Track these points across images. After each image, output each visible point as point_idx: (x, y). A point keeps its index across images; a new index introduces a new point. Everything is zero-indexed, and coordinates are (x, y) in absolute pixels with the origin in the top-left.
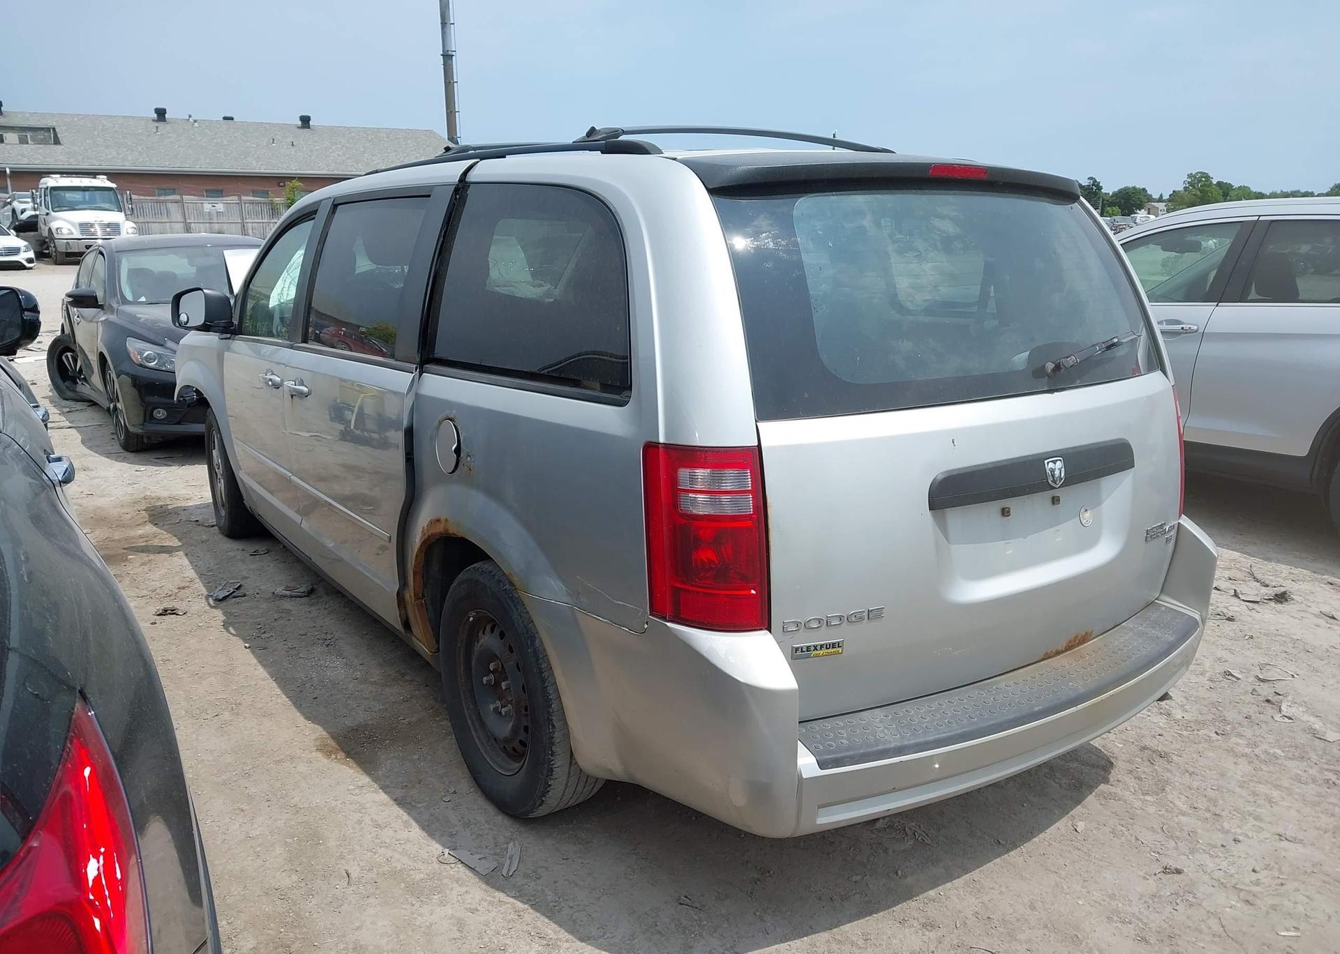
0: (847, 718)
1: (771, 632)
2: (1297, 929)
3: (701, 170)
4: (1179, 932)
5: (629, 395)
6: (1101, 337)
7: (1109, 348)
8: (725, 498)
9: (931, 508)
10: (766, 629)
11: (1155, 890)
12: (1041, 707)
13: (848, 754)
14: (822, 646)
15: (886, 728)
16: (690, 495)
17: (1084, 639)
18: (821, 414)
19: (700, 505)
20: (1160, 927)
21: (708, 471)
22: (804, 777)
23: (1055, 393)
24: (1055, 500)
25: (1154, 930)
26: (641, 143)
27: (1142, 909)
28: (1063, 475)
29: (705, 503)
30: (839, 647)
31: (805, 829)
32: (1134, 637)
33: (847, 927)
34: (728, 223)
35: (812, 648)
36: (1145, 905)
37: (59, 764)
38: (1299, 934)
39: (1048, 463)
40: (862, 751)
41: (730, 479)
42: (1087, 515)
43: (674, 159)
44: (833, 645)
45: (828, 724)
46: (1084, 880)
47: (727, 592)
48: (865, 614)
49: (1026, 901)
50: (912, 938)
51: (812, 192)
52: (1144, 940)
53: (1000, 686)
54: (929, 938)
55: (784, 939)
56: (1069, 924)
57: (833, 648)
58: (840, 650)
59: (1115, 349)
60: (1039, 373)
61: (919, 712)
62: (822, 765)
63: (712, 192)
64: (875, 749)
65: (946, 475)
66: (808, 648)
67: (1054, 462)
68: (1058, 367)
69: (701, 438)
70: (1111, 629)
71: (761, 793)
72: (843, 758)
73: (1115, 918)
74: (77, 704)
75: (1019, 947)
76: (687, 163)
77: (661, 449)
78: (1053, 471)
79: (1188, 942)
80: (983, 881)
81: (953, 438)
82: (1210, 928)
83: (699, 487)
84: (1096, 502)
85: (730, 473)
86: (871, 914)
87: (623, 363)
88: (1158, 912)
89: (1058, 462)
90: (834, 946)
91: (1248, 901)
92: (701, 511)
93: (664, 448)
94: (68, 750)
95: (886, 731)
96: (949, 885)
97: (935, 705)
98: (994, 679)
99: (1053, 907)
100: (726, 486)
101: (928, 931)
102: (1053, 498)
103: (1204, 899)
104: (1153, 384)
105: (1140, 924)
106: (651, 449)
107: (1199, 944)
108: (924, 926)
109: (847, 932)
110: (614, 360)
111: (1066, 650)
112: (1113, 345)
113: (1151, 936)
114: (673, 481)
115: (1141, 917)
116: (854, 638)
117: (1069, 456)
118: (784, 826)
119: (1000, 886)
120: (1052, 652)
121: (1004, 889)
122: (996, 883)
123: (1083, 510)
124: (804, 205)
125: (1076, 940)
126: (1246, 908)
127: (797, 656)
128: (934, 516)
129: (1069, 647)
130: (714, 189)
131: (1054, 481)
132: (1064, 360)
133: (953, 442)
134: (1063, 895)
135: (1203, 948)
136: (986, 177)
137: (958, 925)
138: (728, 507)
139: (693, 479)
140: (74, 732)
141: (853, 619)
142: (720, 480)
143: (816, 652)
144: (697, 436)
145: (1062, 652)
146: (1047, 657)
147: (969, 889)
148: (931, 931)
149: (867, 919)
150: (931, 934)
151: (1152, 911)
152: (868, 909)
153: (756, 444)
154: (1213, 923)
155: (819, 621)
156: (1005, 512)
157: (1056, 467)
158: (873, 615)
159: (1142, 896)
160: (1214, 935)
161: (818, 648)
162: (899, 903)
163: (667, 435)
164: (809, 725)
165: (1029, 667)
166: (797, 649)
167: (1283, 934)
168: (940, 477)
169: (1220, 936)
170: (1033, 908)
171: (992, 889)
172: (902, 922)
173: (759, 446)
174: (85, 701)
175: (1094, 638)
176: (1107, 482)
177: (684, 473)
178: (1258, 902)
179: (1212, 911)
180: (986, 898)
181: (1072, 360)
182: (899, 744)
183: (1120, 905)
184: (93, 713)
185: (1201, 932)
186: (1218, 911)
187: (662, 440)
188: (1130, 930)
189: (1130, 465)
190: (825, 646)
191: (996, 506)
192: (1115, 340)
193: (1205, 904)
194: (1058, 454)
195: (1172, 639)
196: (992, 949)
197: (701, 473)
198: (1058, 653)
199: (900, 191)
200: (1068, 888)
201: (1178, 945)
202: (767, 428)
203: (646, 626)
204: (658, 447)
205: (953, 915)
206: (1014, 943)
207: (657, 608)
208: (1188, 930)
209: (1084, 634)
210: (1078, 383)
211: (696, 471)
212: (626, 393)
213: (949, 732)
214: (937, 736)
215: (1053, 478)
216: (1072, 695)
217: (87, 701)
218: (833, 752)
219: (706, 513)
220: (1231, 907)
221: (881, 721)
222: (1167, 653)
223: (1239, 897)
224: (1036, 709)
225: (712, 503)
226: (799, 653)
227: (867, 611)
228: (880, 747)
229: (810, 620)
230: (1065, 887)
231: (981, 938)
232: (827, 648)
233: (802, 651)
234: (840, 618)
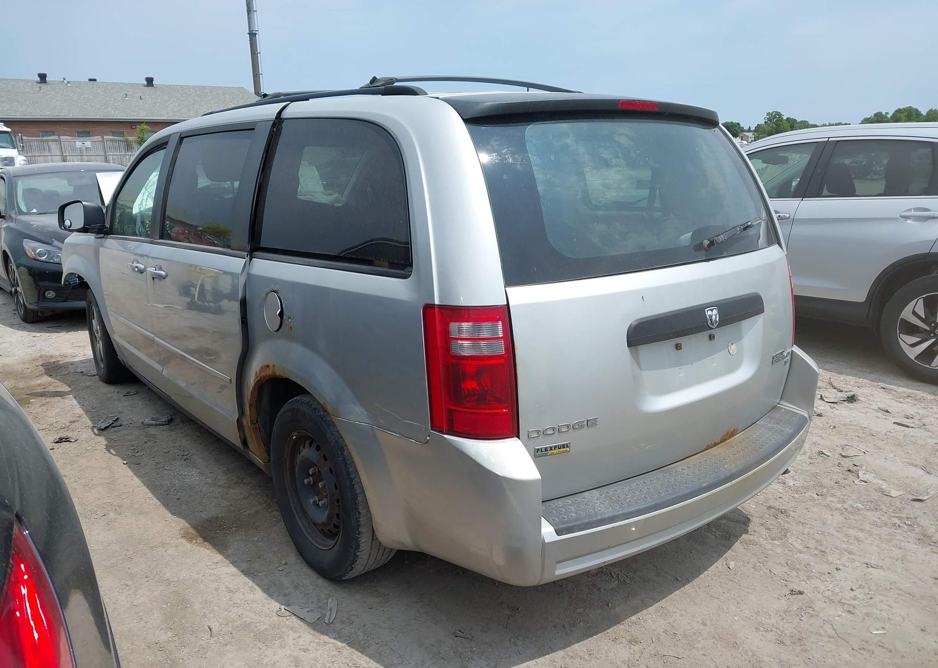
0: (574, 498)
1: (519, 439)
2: (883, 628)
3: (458, 106)
4: (805, 636)
5: (410, 270)
6: (737, 221)
7: (745, 229)
8: (482, 343)
9: (629, 345)
10: (517, 437)
11: (786, 607)
12: (707, 484)
13: (576, 523)
14: (555, 447)
15: (601, 503)
16: (459, 342)
17: (732, 434)
18: (550, 280)
19: (465, 348)
20: (791, 633)
21: (471, 324)
22: (546, 542)
23: (710, 262)
24: (711, 337)
25: (788, 635)
26: (414, 89)
27: (779, 621)
28: (717, 319)
29: (469, 348)
30: (567, 447)
31: (547, 578)
32: (766, 431)
33: (576, 646)
34: (479, 143)
35: (549, 449)
36: (781, 618)
37: (5, 579)
38: (885, 632)
39: (707, 311)
40: (586, 521)
41: (486, 329)
42: (733, 347)
43: (438, 98)
44: (563, 446)
45: (560, 503)
46: (738, 603)
47: (486, 411)
48: (585, 423)
49: (699, 620)
50: (623, 652)
51: (537, 121)
52: (782, 642)
53: (678, 470)
54: (634, 651)
55: (533, 658)
56: (730, 635)
57: (563, 448)
58: (568, 449)
59: (748, 230)
60: (699, 247)
61: (622, 490)
62: (559, 532)
63: (467, 121)
64: (595, 519)
65: (639, 322)
66: (546, 449)
67: (712, 310)
68: (712, 243)
69: (466, 299)
70: (750, 426)
71: (515, 554)
72: (574, 526)
73: (761, 628)
74: (15, 526)
75: (697, 653)
76: (448, 101)
77: (436, 309)
78: (711, 316)
79: (812, 642)
80: (668, 608)
81: (642, 295)
82: (826, 632)
83: (464, 336)
84: (739, 338)
85: (486, 325)
86: (592, 636)
87: (406, 247)
88: (789, 622)
89: (714, 310)
90: (568, 661)
91: (849, 611)
92: (466, 353)
93: (439, 308)
94: (11, 566)
95: (602, 505)
96: (645, 612)
97: (634, 485)
98: (674, 465)
99: (718, 623)
100: (484, 335)
101: (633, 645)
102: (710, 336)
103: (820, 611)
104: (773, 254)
105: (778, 631)
106: (429, 309)
107: (820, 644)
108: (630, 642)
109: (576, 649)
110: (399, 245)
111: (721, 442)
112: (748, 227)
113: (787, 640)
114: (446, 332)
115: (779, 627)
116: (578, 440)
117: (721, 306)
118: (532, 578)
119: (681, 610)
120: (711, 444)
121: (683, 612)
122: (678, 609)
123: (730, 344)
124: (533, 131)
125: (735, 645)
126: (850, 615)
127: (538, 455)
128: (631, 352)
129: (722, 441)
130: (466, 119)
131: (712, 324)
132: (716, 238)
133: (643, 298)
134: (725, 614)
135: (823, 646)
136: (657, 110)
137: (654, 640)
138: (485, 349)
139: (460, 331)
140: (14, 550)
141: (577, 426)
142: (479, 330)
143: (551, 452)
144: (462, 298)
145: (719, 444)
146: (709, 447)
147: (659, 614)
148: (635, 645)
149: (590, 639)
150: (635, 647)
151: (785, 622)
152: (590, 631)
153: (506, 303)
154: (828, 627)
155: (553, 429)
156: (678, 347)
157: (713, 314)
158: (590, 423)
159: (777, 611)
160: (829, 636)
161: (553, 448)
162: (611, 627)
163: (440, 301)
164: (547, 504)
165: (696, 456)
166: (538, 450)
167: (875, 633)
168: (635, 324)
169: (833, 637)
170: (704, 624)
171: (675, 612)
172: (615, 640)
173: (508, 304)
174: (20, 522)
175: (740, 432)
176: (745, 323)
177: (454, 326)
178: (857, 611)
179: (826, 619)
180: (671, 620)
181: (721, 238)
182: (611, 515)
183: (763, 619)
184: (27, 532)
185: (820, 635)
186: (830, 619)
187: (437, 302)
188: (771, 636)
189: (760, 311)
190: (557, 447)
191: (671, 343)
192: (749, 223)
193: (821, 615)
194: (714, 304)
195: (791, 431)
196: (679, 656)
197: (465, 325)
198: (716, 444)
199: (598, 120)
200: (727, 608)
201: (805, 645)
202: (511, 291)
203: (428, 438)
204: (434, 308)
205: (649, 633)
206: (694, 650)
207: (436, 425)
208: (811, 634)
209: (733, 430)
210: (725, 254)
211: (462, 324)
212: (409, 269)
213: (645, 504)
214: (637, 508)
215: (712, 322)
216: (728, 474)
217: (22, 523)
218: (564, 523)
219: (470, 355)
220: (839, 616)
221: (597, 499)
222: (788, 441)
223: (843, 609)
224: (704, 485)
225: (473, 347)
226: (540, 452)
227: (586, 421)
228: (599, 518)
229: (546, 429)
230: (725, 608)
231: (671, 648)
232: (559, 448)
233: (542, 451)
234: (568, 426)
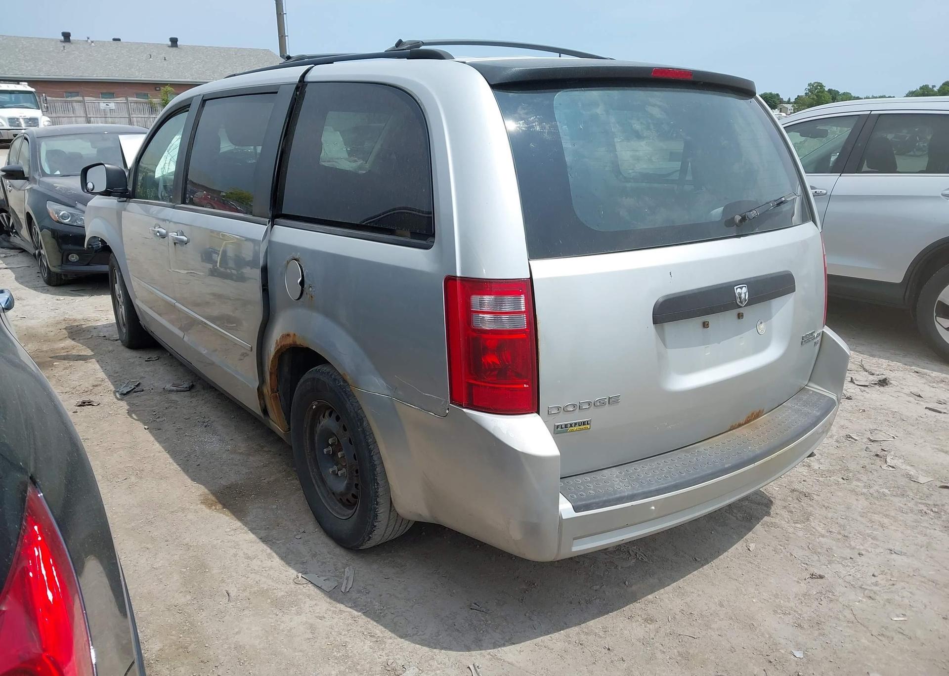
0: (593, 475)
1: (539, 414)
2: (904, 615)
3: (485, 70)
4: (824, 621)
5: (432, 240)
6: (771, 196)
7: (778, 205)
8: (505, 317)
9: (655, 322)
10: (536, 412)
11: (806, 591)
12: (730, 465)
13: (594, 501)
14: (575, 424)
15: (621, 481)
16: (480, 315)
17: (757, 415)
18: (576, 254)
19: (487, 322)
20: (810, 617)
21: (493, 297)
22: (564, 518)
23: (742, 238)
24: (740, 316)
25: (806, 619)
26: (439, 51)
27: (797, 604)
28: (747, 297)
29: (490, 322)
30: (588, 424)
31: (564, 554)
32: (793, 413)
33: (591, 623)
34: (506, 110)
35: (569, 426)
36: (799, 601)
37: (18, 541)
38: (906, 619)
39: (737, 289)
40: (604, 499)
41: (508, 303)
42: (762, 326)
43: (464, 63)
44: (584, 423)
45: (579, 480)
46: (757, 585)
47: (507, 386)
48: (607, 400)
49: (716, 600)
50: (638, 630)
51: (568, 88)
52: (800, 626)
53: (700, 450)
54: (650, 629)
55: (547, 633)
56: (747, 616)
57: (583, 425)
58: (588, 426)
59: (782, 206)
60: (730, 223)
61: (643, 469)
62: (576, 509)
63: (493, 87)
64: (614, 497)
65: (665, 298)
66: (566, 426)
67: (741, 288)
68: (744, 219)
69: (489, 271)
70: (776, 407)
71: (533, 530)
72: (593, 503)
73: (779, 611)
74: (29, 488)
75: (713, 633)
76: (475, 66)
77: (458, 281)
78: (740, 294)
79: (830, 627)
80: (686, 587)
81: (670, 271)
82: (845, 617)
83: (485, 309)
84: (768, 317)
85: (509, 299)
86: (607, 613)
87: (428, 217)
88: (808, 606)
89: (744, 288)
90: (583, 637)
91: (870, 597)
92: (487, 327)
93: (461, 280)
94: (24, 527)
95: (621, 484)
96: (662, 591)
97: (654, 465)
98: (696, 445)
99: (735, 605)
100: (505, 308)
101: (649, 623)
102: (739, 314)
103: (840, 596)
104: (807, 232)
105: (797, 615)
106: (450, 281)
107: (838, 628)
108: (646, 620)
109: (592, 626)
110: (421, 214)
111: (746, 423)
112: (782, 202)
113: (804, 623)
114: (467, 305)
115: (797, 610)
116: (598, 418)
117: (751, 284)
118: (549, 553)
119: (698, 590)
120: (736, 425)
121: (700, 593)
122: (695, 589)
123: (759, 323)
124: (562, 98)
125: (752, 627)
126: (870, 601)
127: (558, 431)
128: (656, 328)
129: (747, 422)
130: (495, 84)
131: (741, 302)
132: (748, 213)
133: (671, 274)
134: (742, 596)
135: (842, 631)
136: (692, 79)
137: (670, 619)
138: (506, 323)
139: (482, 304)
140: (28, 513)
141: (598, 404)
142: (501, 304)
143: (571, 428)
144: (484, 270)
145: (743, 425)
146: (732, 428)
147: (676, 594)
148: (651, 624)
149: (605, 616)
150: (651, 626)
151: (804, 605)
152: (606, 609)
153: (529, 277)
154: (847, 613)
155: (574, 406)
156: (705, 325)
157: (742, 292)
158: (612, 401)
159: (796, 595)
160: (848, 621)
161: (573, 425)
162: (627, 605)
163: (462, 271)
164: (566, 480)
165: (720, 436)
166: (558, 427)
167: (895, 619)
168: (661, 300)
169: (853, 622)
170: (721, 605)
171: (692, 593)
172: (630, 618)
173: (531, 278)
174: (35, 485)
175: (766, 413)
176: (776, 302)
177: (475, 299)
178: (877, 597)
179: (846, 604)
180: (688, 600)
181: (753, 214)
182: (630, 493)
183: (782, 602)
184: (42, 494)
185: (839, 619)
186: (850, 604)
187: (459, 274)
188: (788, 619)
189: (793, 290)
190: (578, 424)
191: (699, 320)
192: (783, 199)
193: (841, 599)
194: (744, 282)
195: (819, 414)
196: (694, 635)
197: (487, 298)
198: (740, 425)
199: (630, 88)
200: (745, 590)
201: (823, 629)
202: (537, 264)
203: (447, 411)
204: (456, 280)
205: (666, 612)
206: (709, 630)
207: (456, 399)
208: (830, 619)
209: (758, 411)
210: (757, 230)
211: (484, 297)
212: (431, 239)
213: (666, 483)
214: (657, 487)
215: (740, 300)
216: (751, 455)
217: (37, 485)
218: (585, 500)
219: (492, 328)
220: (859, 602)
221: (617, 477)
222: (815, 424)
223: (864, 594)
224: (726, 466)
225: (495, 321)
226: (559, 429)
227: (608, 399)
228: (618, 495)
229: (567, 406)
230: (743, 590)
231: (686, 628)
232: (579, 425)
233: (562, 428)
234: (589, 403)
